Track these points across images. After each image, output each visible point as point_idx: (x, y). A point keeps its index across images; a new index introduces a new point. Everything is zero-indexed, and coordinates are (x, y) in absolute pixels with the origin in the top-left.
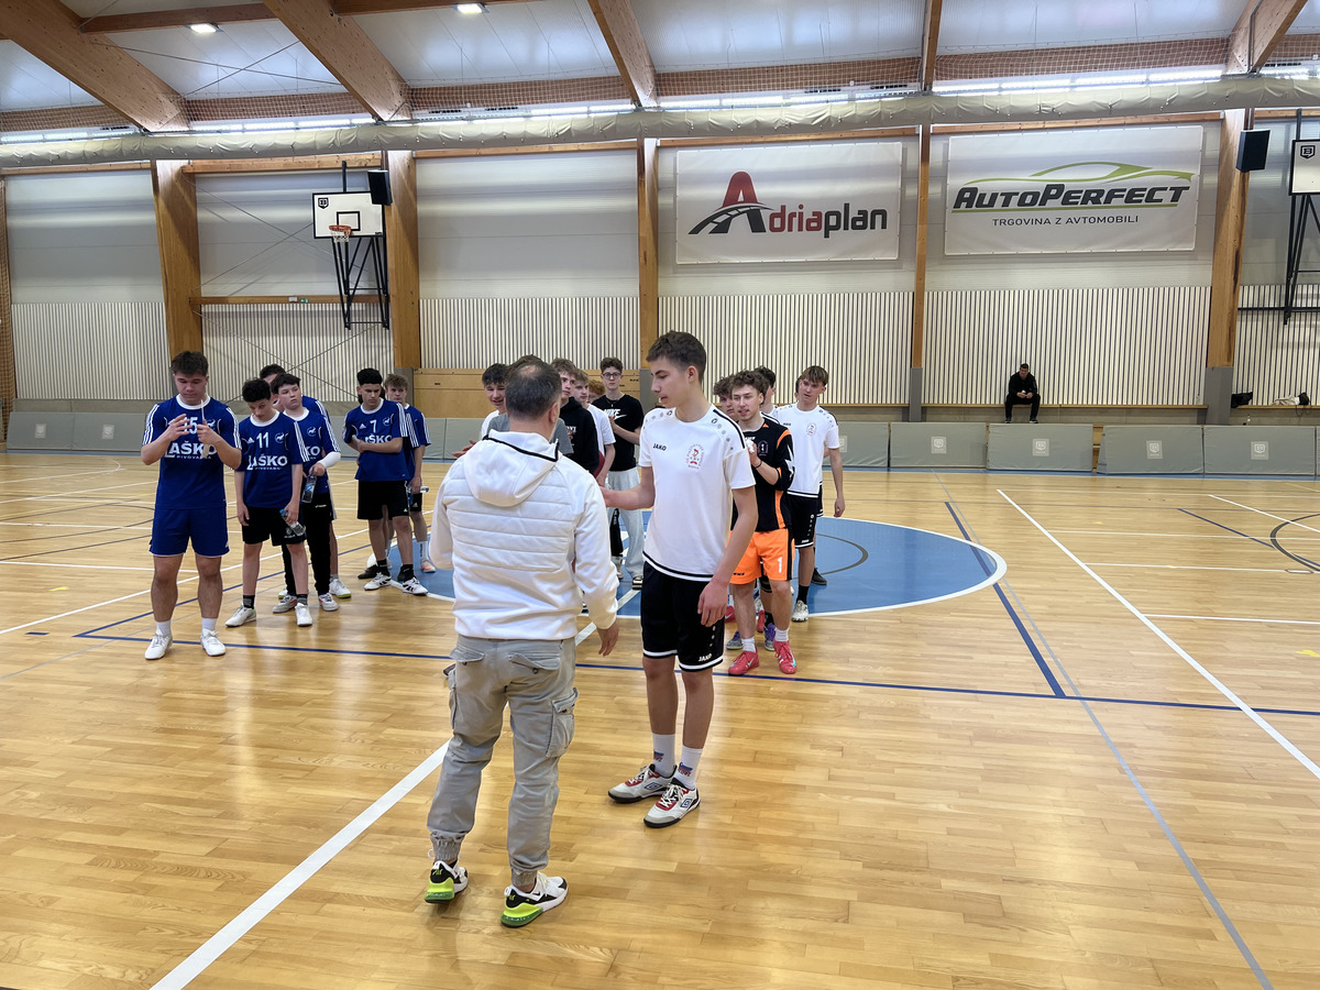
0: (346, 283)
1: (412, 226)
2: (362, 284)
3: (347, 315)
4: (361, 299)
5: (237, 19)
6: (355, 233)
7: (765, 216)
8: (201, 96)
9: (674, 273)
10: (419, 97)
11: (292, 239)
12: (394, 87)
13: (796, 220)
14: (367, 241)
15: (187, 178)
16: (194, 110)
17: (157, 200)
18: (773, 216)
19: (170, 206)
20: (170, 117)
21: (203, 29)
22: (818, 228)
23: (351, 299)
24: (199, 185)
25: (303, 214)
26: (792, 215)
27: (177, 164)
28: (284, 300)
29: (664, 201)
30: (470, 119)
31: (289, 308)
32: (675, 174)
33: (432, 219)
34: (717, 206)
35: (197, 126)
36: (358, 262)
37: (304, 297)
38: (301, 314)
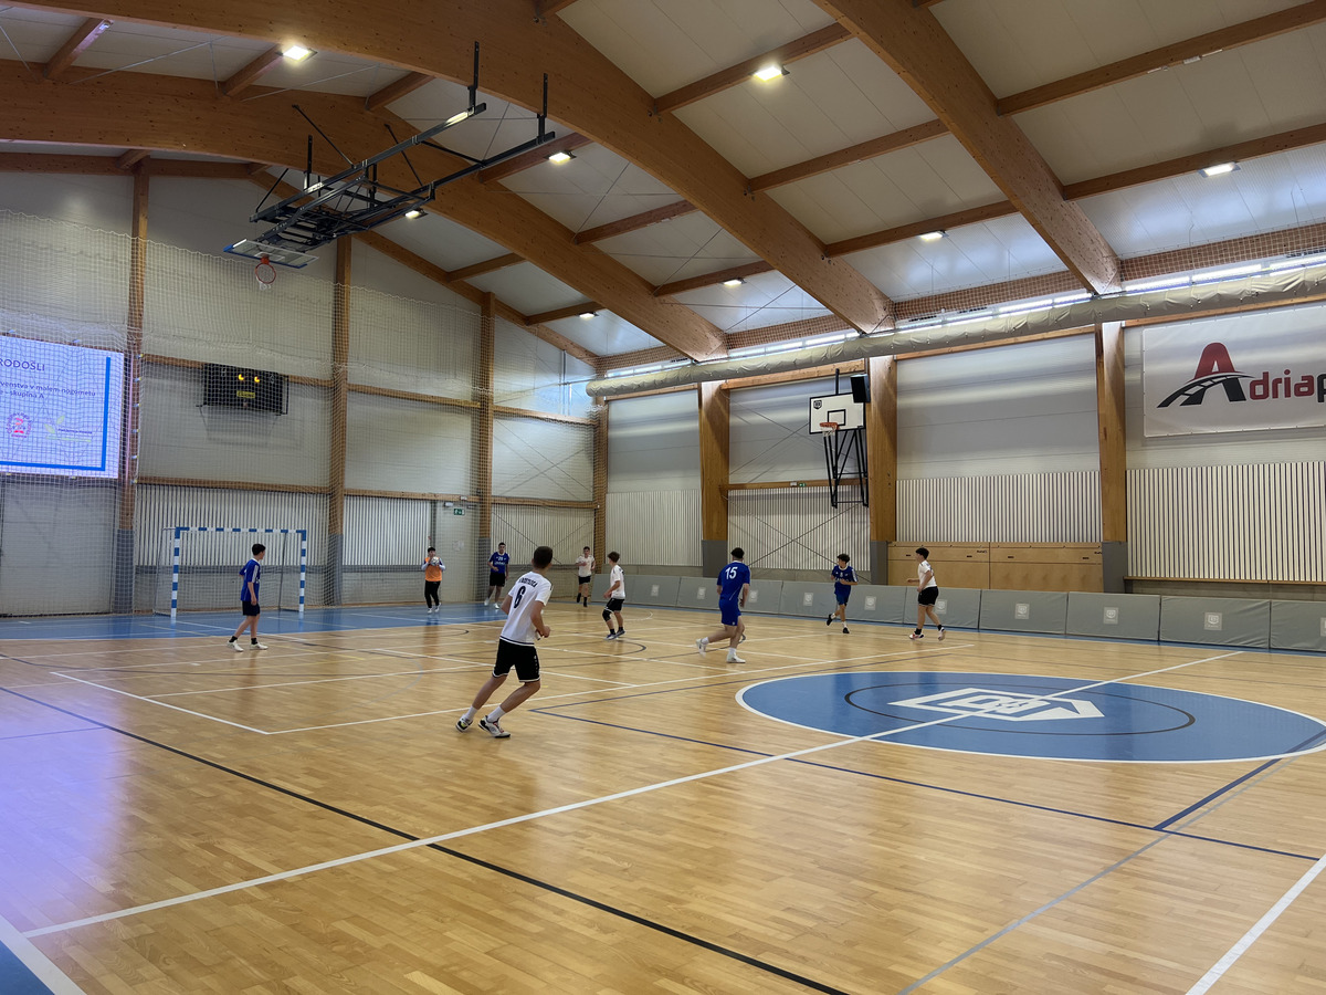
0: (835, 469)
1: (891, 418)
2: (848, 470)
3: (834, 496)
4: (846, 482)
5: (756, 273)
6: (841, 428)
7: (1245, 385)
8: (735, 330)
9: (1143, 446)
10: (900, 310)
11: (795, 435)
12: (878, 305)
13: (1281, 387)
14: (850, 434)
15: (724, 394)
16: (731, 341)
17: (700, 412)
18: (1253, 384)
19: (710, 416)
20: (714, 349)
21: (733, 284)
22: (1310, 393)
23: (838, 482)
24: (732, 398)
25: (802, 414)
26: (1278, 381)
27: (717, 383)
28: (787, 485)
29: (1130, 377)
30: (944, 323)
31: (792, 491)
32: (1142, 351)
33: (909, 410)
34: (1190, 378)
35: (734, 353)
36: (844, 451)
37: (802, 482)
38: (800, 496)
